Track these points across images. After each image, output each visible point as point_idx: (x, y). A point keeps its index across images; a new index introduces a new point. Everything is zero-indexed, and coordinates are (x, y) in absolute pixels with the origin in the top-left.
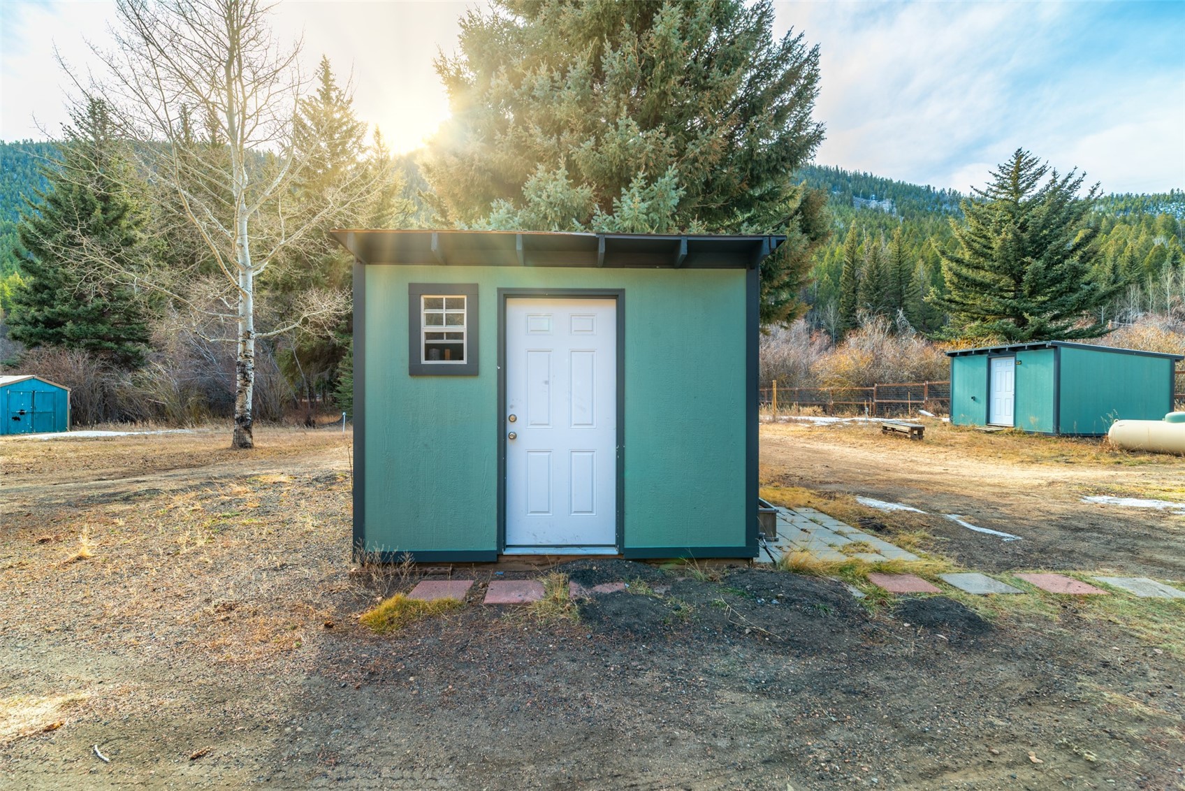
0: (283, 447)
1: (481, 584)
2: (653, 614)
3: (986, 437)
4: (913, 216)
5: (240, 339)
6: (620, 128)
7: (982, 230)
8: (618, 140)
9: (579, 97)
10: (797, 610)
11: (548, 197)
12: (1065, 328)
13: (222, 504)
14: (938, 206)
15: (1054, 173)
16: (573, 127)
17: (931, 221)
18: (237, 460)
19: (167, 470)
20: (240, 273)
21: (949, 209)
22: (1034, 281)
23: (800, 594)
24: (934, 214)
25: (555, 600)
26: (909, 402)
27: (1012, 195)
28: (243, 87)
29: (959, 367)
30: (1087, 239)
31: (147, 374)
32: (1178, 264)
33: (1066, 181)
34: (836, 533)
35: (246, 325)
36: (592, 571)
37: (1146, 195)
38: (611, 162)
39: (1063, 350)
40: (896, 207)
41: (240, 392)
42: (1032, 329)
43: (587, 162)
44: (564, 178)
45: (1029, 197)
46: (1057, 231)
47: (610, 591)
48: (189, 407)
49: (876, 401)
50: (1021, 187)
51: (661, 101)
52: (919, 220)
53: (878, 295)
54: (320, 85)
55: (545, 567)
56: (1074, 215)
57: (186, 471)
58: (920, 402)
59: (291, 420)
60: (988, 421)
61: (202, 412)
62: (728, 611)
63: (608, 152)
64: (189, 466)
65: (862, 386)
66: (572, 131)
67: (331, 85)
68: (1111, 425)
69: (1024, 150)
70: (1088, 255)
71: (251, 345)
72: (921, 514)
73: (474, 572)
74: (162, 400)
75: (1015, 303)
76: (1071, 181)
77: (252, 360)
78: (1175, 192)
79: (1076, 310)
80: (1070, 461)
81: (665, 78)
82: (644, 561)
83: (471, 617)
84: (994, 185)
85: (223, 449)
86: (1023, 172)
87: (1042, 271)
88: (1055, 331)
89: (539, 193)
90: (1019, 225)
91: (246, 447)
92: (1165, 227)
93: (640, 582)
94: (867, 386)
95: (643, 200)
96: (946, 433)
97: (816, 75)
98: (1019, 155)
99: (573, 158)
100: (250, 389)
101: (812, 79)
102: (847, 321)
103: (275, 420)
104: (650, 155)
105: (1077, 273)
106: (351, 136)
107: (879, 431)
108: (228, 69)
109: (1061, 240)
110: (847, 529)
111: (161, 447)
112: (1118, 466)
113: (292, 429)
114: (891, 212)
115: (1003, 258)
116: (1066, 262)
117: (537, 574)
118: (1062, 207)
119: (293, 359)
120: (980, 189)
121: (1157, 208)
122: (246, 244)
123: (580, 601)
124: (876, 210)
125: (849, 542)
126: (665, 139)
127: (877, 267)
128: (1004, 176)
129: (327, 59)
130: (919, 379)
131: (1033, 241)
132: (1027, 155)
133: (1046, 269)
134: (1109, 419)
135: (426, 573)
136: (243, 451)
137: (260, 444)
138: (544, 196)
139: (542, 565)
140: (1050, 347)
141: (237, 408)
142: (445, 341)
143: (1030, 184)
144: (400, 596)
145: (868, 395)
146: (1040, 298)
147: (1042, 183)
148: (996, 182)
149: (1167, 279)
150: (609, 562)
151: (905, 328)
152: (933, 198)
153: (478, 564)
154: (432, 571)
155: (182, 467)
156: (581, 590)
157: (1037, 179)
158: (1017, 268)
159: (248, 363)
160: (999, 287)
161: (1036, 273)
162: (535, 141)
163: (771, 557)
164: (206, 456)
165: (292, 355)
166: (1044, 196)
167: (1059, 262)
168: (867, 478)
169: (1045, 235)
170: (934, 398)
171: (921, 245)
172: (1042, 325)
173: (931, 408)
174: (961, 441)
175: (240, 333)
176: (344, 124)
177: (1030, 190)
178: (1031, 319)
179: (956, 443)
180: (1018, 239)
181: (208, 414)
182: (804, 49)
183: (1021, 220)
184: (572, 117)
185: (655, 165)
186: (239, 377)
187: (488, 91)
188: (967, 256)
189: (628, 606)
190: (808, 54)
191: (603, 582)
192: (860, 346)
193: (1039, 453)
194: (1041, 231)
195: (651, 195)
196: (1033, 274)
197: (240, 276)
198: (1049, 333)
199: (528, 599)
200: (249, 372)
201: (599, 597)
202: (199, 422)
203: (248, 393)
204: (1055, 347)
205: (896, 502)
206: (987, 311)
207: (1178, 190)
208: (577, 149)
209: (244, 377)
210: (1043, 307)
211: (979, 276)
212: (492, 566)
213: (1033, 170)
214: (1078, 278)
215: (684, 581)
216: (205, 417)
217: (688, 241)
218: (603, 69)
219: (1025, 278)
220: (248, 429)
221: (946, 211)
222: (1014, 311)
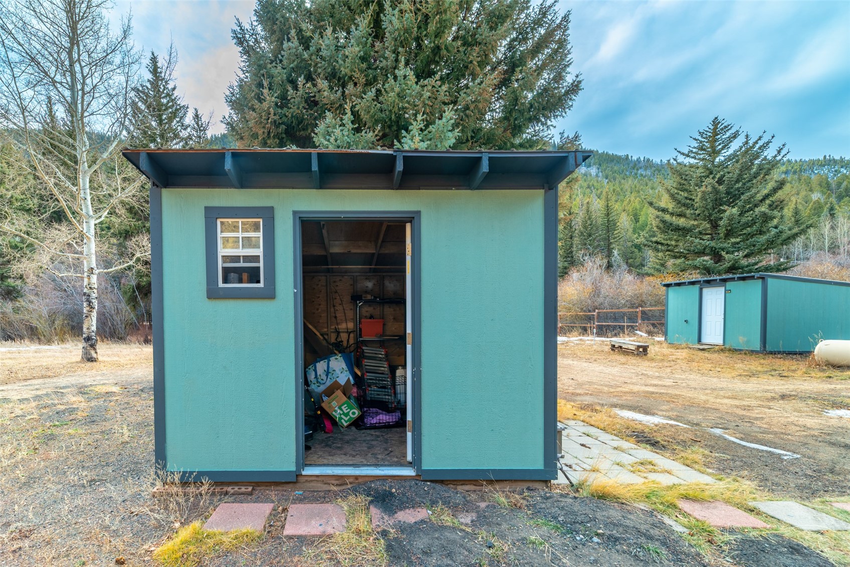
0: (122, 361)
1: (281, 508)
2: (466, 553)
3: (701, 353)
4: (615, 179)
5: (86, 274)
6: (399, 78)
7: (684, 184)
8: (397, 89)
9: (362, 53)
10: (624, 552)
11: (336, 140)
12: (756, 264)
13: (57, 413)
14: (635, 171)
15: (747, 136)
16: (356, 80)
17: (630, 182)
18: (84, 372)
19: (25, 380)
20: (84, 221)
21: (644, 173)
22: (730, 226)
23: (621, 529)
24: (631, 178)
25: (358, 532)
26: (626, 324)
27: (710, 156)
28: (82, 68)
29: (673, 293)
30: (775, 190)
31: (23, 303)
32: (834, 214)
33: (756, 142)
34: (615, 448)
35: (89, 262)
36: (391, 494)
37: (803, 160)
38: (391, 111)
39: (770, 280)
40: (602, 172)
41: (87, 317)
42: (727, 265)
43: (369, 112)
44: (350, 122)
45: (724, 156)
46: (749, 184)
47: (414, 521)
48: (55, 329)
49: (597, 323)
50: (717, 149)
51: (435, 55)
52: (620, 182)
53: (590, 241)
54: (150, 76)
55: (344, 487)
56: (764, 171)
57: (40, 381)
58: (634, 324)
59: (134, 339)
60: (699, 340)
61: (65, 333)
62: (548, 551)
63: (388, 101)
64: (43, 377)
65: (585, 311)
66: (355, 84)
67: (159, 76)
68: (816, 344)
69: (720, 118)
70: (776, 204)
71: (94, 279)
72: (685, 428)
73: (273, 493)
74: (35, 323)
75: (713, 244)
76: (760, 143)
77: (95, 291)
78: (828, 157)
79: (765, 249)
80: (784, 375)
81: (439, 33)
82: (442, 482)
83: (270, 553)
84: (694, 148)
85: (74, 363)
86: (719, 136)
87: (736, 217)
88: (747, 266)
89: (328, 137)
90: (716, 180)
91: (92, 361)
92: (820, 185)
93: (442, 509)
94: (590, 311)
95: (422, 141)
96: (666, 350)
97: (565, 40)
98: (716, 122)
99: (357, 109)
100: (94, 314)
101: (562, 43)
102: (565, 261)
103: (121, 339)
104: (427, 102)
105: (766, 218)
106: (175, 117)
107: (607, 348)
108: (70, 53)
109: (753, 191)
110: (625, 445)
111: (25, 361)
112: (828, 379)
113: (133, 345)
114: (597, 176)
115: (703, 207)
116: (757, 210)
117: (336, 495)
118: (753, 164)
119: (134, 292)
120: (682, 151)
121: (812, 171)
122: (89, 198)
123: (384, 533)
124: (585, 175)
125: (634, 460)
126: (440, 87)
127: (589, 219)
128: (703, 140)
129: (155, 55)
130: (633, 306)
131: (728, 193)
132: (723, 122)
133: (740, 215)
134: (814, 339)
135: (226, 493)
136: (90, 364)
137: (105, 359)
138: (332, 140)
139: (340, 485)
140: (759, 278)
141: (85, 330)
142: (242, 264)
143: (725, 146)
144: (196, 524)
145: (590, 319)
146: (733, 240)
147: (735, 146)
148: (696, 145)
149: (825, 225)
150: (407, 484)
151: (619, 266)
152: (631, 165)
153: (277, 484)
154: (232, 491)
155: (39, 378)
156: (383, 518)
157: (731, 142)
158: (715, 215)
159: (92, 293)
160: (699, 231)
161: (731, 219)
162: (323, 95)
163: (568, 479)
164: (59, 368)
165: (133, 289)
166: (737, 156)
167: (751, 209)
168: (612, 390)
169: (739, 188)
170: (646, 321)
171: (622, 201)
172: (736, 261)
173: (644, 329)
174: (681, 357)
175: (86, 270)
176: (170, 107)
177: (725, 151)
178: (727, 256)
179: (677, 359)
180: (716, 191)
181: (69, 334)
182: (557, 15)
183: (718, 176)
184: (354, 72)
185: (431, 112)
186: (85, 304)
187: (280, 53)
188: (671, 206)
189: (437, 542)
190: (560, 18)
191: (405, 508)
192: (582, 279)
193: (753, 367)
194: (735, 184)
195: (429, 137)
196: (729, 220)
197: (85, 224)
198: (742, 268)
199: (330, 530)
200: (93, 301)
201: (403, 528)
202: (63, 340)
203: (92, 318)
204: (763, 278)
205: (653, 414)
206: (688, 250)
207: (830, 156)
208: (359, 100)
209: (89, 305)
210: (736, 247)
211: (682, 222)
212: (291, 485)
213: (728, 134)
214: (767, 222)
215: (487, 507)
216: (67, 336)
217: (489, 157)
218: (383, 27)
219: (721, 223)
220: (93, 346)
221: (642, 175)
222: (711, 250)
